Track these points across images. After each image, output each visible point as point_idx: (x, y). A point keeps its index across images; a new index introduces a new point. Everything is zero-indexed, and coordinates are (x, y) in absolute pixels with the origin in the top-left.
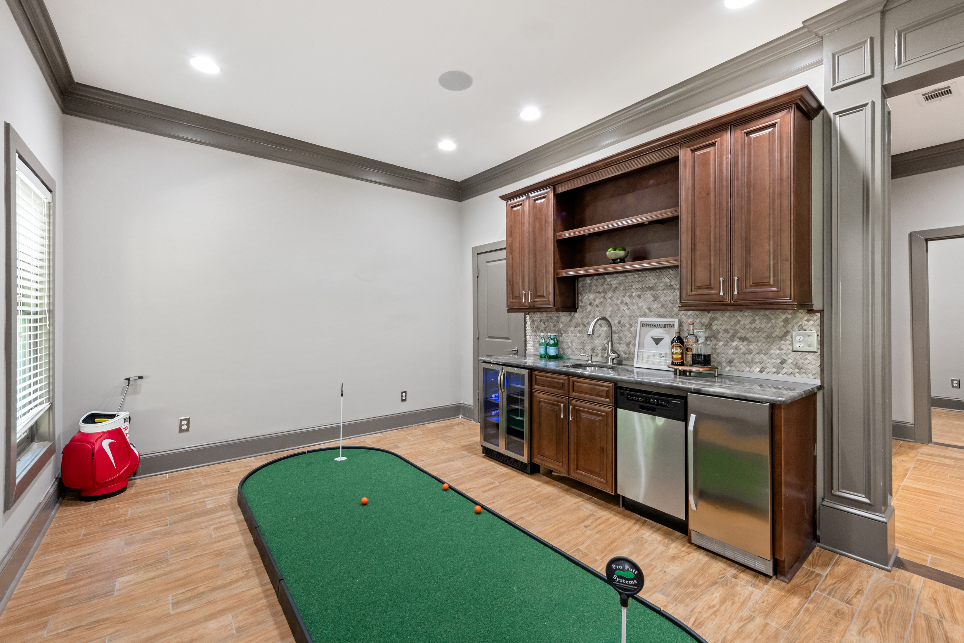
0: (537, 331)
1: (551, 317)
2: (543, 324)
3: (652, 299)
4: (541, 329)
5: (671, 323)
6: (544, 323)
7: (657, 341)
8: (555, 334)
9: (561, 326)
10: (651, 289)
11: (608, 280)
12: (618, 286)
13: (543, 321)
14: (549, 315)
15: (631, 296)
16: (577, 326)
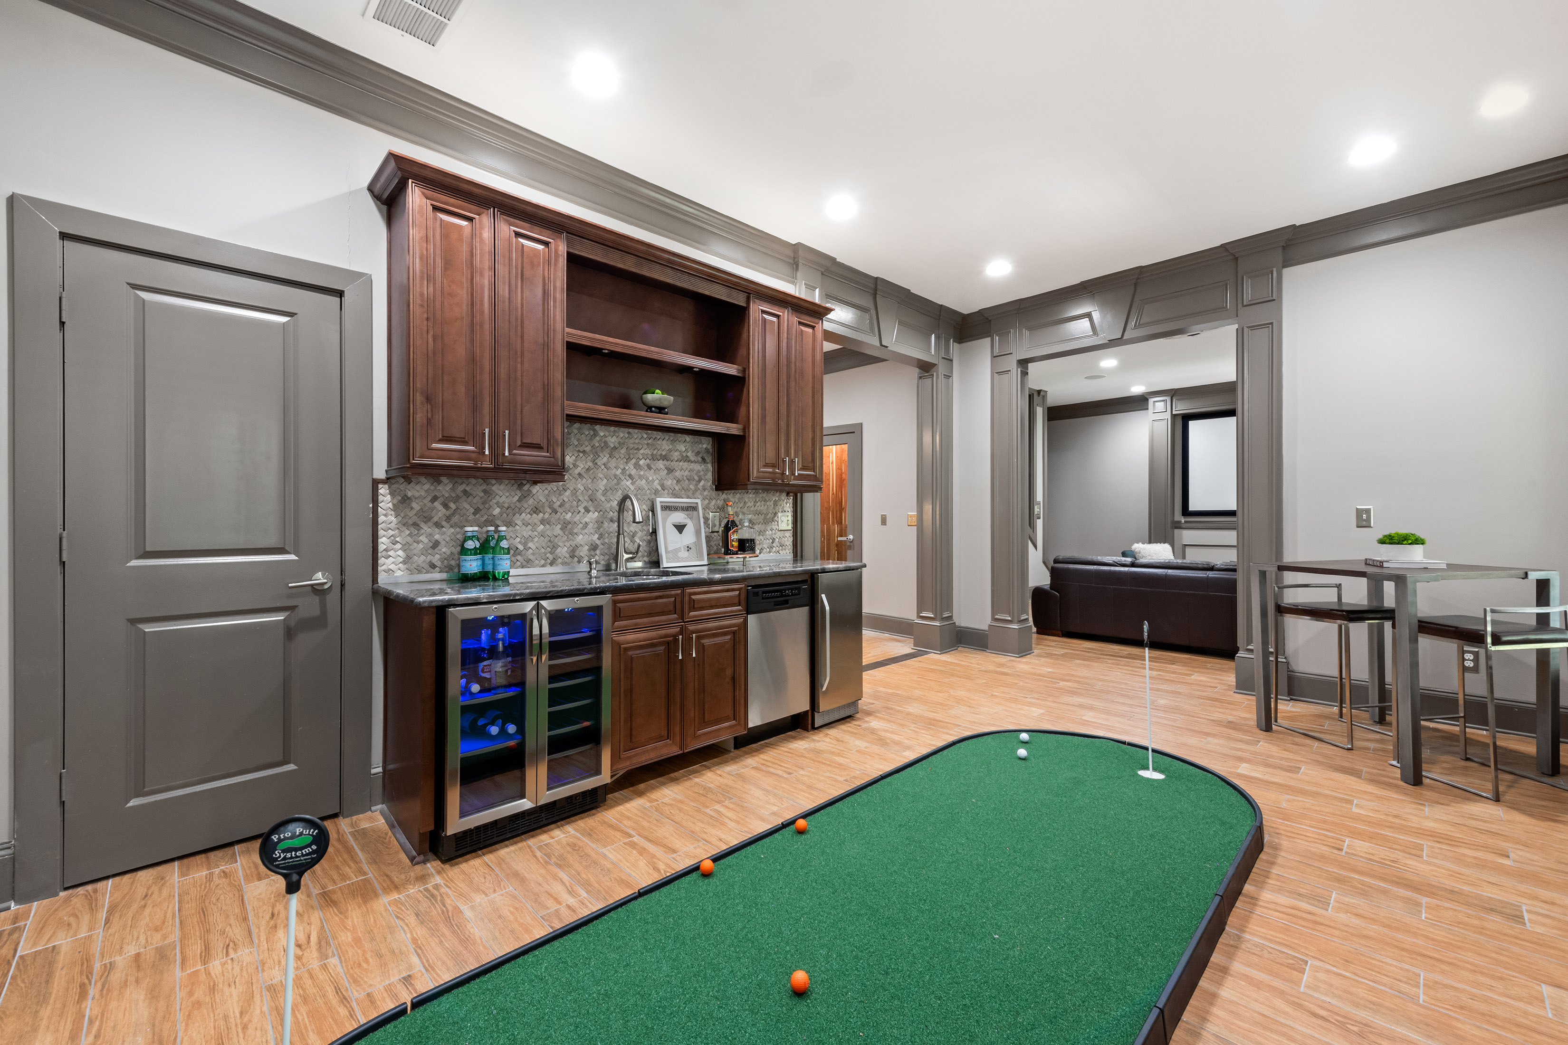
0: (422, 525)
1: (465, 492)
2: (441, 508)
3: (666, 471)
4: (435, 519)
5: (694, 505)
6: (446, 506)
7: (680, 528)
8: (476, 529)
9: (497, 511)
10: (664, 458)
11: (602, 434)
12: (617, 446)
13: (441, 500)
14: (461, 488)
15: (637, 466)
16: (536, 510)
